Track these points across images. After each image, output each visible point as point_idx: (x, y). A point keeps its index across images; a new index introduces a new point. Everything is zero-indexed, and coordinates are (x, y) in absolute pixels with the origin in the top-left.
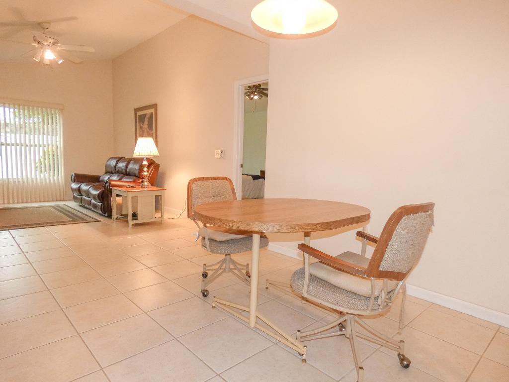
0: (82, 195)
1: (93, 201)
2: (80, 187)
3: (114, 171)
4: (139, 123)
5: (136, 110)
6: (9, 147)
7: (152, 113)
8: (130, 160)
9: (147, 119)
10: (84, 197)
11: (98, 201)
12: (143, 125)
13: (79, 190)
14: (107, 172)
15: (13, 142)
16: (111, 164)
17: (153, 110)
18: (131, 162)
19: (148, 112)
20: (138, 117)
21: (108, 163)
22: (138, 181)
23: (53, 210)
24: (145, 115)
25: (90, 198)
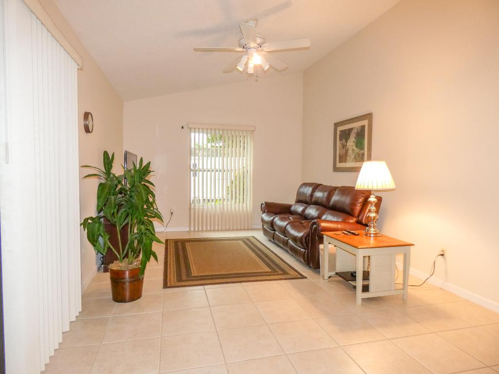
0: (274, 230)
1: (291, 242)
2: (273, 220)
3: (309, 202)
4: (340, 140)
5: (337, 125)
6: (205, 173)
7: (363, 127)
8: (335, 188)
9: (355, 135)
10: (277, 233)
11: (300, 245)
12: (346, 142)
13: (272, 224)
14: (299, 201)
15: (209, 167)
16: (306, 192)
17: (365, 123)
18: (337, 192)
19: (357, 125)
20: (338, 133)
21: (302, 190)
22: (351, 221)
23: (241, 243)
24: (350, 130)
25: (286, 237)
